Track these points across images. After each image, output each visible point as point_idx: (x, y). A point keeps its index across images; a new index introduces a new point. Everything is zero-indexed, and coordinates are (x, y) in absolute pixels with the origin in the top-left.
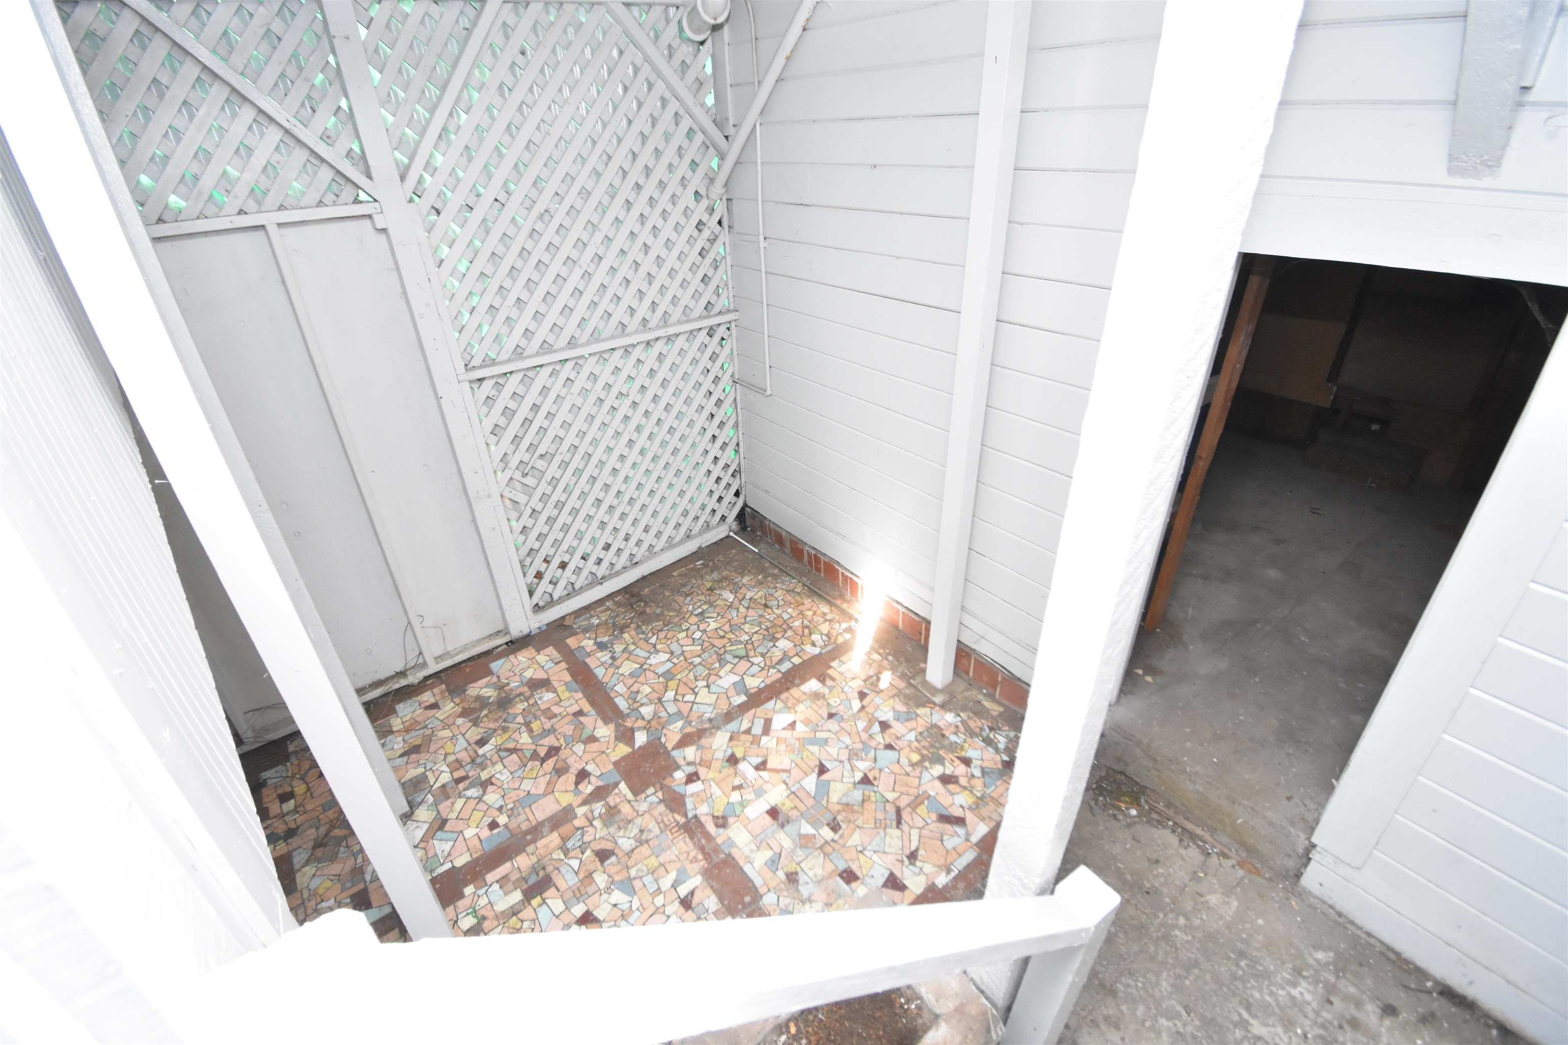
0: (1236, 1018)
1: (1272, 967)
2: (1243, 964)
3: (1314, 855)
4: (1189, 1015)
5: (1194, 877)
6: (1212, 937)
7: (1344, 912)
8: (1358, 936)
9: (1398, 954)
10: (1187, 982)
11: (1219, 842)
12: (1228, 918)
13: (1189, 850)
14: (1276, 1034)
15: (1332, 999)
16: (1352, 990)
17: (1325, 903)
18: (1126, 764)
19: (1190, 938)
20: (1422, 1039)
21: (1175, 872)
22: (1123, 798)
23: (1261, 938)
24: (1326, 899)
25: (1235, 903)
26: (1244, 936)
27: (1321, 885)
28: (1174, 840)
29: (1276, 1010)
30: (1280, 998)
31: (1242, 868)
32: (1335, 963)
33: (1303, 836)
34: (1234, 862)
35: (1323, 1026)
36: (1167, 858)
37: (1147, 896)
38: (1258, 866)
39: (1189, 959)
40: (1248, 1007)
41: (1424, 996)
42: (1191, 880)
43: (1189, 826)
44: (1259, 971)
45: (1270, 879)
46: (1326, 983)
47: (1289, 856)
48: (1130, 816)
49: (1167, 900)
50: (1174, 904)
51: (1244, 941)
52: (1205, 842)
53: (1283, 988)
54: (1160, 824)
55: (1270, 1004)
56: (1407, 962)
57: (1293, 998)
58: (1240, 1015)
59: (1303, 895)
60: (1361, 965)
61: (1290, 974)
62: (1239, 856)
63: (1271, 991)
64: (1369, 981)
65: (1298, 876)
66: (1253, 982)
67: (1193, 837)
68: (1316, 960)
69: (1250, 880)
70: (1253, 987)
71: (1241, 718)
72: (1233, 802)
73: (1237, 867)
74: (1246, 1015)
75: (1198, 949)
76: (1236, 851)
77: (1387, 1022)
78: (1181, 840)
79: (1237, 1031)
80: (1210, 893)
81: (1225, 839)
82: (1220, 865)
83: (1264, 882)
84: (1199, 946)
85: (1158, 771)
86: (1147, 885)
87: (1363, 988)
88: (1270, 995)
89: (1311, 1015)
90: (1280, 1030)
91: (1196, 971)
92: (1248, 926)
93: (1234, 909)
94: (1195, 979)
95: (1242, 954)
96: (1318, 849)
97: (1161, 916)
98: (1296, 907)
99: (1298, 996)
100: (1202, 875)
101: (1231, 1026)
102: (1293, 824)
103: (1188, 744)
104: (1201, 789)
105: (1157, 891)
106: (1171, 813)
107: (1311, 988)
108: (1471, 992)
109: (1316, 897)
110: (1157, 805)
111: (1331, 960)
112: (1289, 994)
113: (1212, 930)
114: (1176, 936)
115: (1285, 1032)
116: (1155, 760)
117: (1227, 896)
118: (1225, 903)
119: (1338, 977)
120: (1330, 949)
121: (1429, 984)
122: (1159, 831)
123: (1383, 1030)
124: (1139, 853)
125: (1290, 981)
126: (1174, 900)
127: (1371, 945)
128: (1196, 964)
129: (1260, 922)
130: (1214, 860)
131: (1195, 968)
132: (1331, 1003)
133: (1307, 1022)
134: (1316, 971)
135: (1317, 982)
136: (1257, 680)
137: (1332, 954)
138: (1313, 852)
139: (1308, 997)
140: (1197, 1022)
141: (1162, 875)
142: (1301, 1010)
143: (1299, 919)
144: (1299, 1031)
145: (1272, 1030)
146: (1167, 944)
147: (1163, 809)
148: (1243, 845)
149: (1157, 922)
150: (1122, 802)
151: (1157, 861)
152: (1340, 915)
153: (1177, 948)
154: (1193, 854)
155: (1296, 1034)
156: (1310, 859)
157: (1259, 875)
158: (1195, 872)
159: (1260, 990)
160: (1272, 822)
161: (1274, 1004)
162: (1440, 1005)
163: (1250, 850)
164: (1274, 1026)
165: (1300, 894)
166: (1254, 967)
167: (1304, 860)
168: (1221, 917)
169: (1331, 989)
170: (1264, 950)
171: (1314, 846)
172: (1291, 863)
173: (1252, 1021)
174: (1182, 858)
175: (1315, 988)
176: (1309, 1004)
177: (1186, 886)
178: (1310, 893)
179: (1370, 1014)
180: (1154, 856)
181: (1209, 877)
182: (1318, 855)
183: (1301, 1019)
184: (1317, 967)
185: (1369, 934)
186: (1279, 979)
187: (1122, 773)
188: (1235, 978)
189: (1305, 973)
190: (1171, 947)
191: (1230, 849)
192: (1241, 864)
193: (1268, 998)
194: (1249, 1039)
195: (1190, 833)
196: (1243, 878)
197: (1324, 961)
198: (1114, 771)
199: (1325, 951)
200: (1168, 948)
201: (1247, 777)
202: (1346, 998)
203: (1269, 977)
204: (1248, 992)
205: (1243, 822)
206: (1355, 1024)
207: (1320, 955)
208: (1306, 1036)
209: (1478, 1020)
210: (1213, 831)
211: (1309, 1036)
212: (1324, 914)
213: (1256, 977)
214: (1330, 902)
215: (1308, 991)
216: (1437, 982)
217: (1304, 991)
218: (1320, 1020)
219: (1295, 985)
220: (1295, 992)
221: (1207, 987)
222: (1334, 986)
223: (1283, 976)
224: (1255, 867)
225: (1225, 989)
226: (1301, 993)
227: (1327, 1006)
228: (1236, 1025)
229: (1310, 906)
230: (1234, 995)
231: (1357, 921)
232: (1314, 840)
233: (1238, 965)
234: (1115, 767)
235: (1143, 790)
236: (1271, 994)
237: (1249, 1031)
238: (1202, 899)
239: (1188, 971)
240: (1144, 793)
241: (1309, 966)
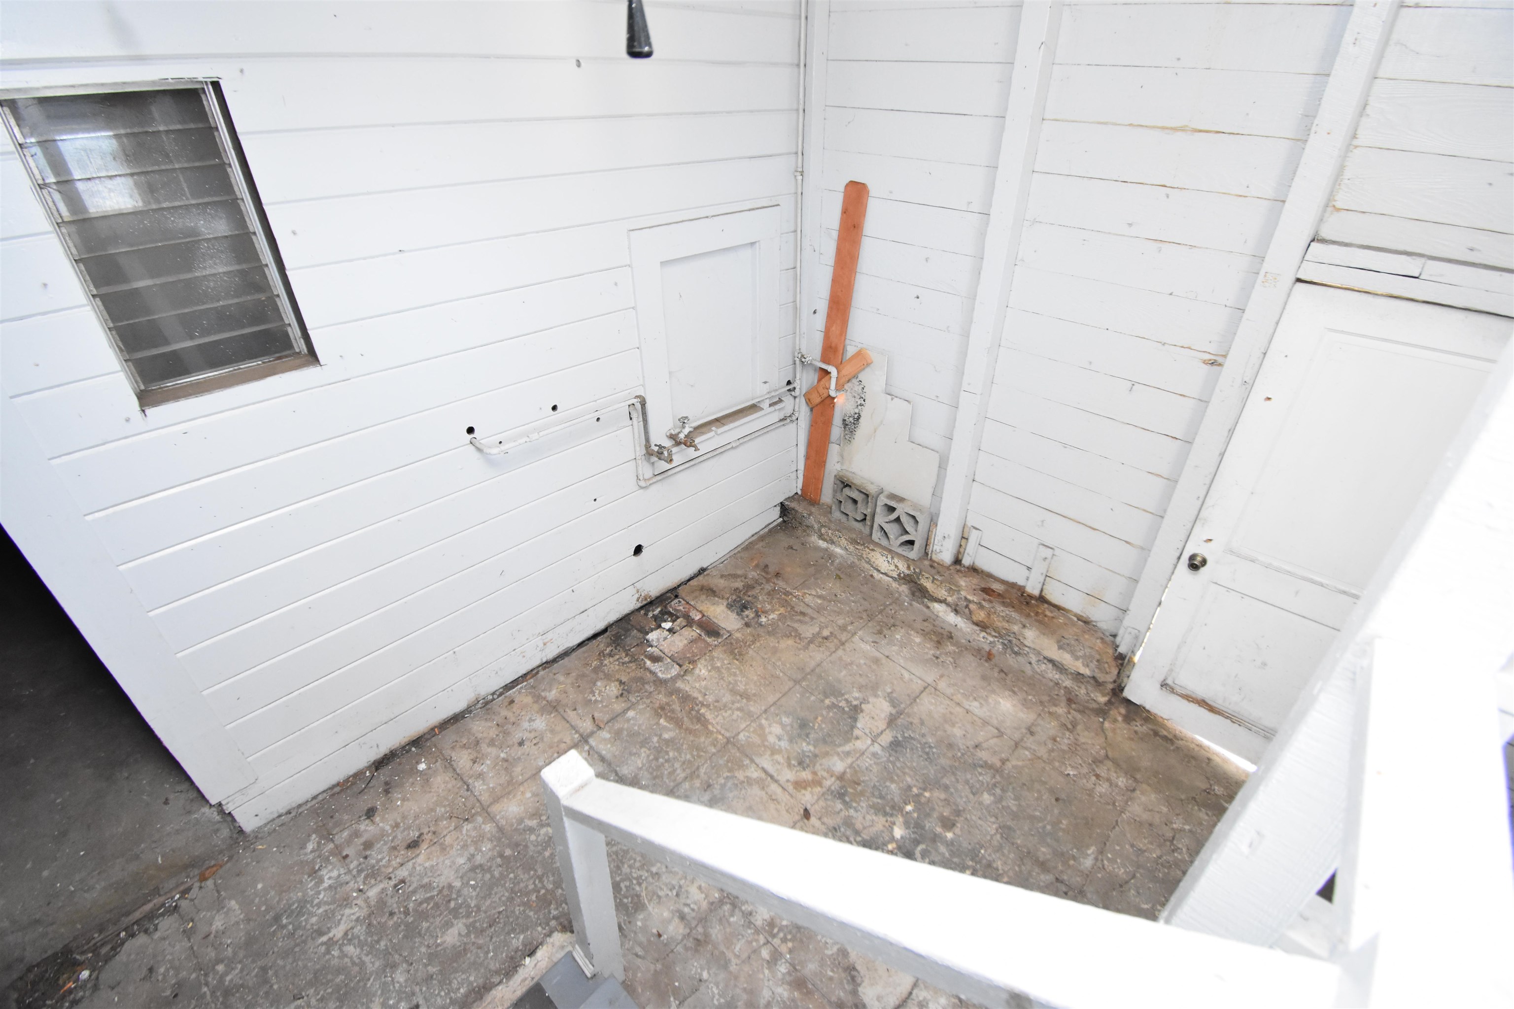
0: (323, 949)
1: (300, 894)
2: (285, 921)
3: (228, 808)
4: (303, 998)
5: (188, 934)
6: (250, 941)
7: (289, 807)
8: (311, 807)
9: (338, 784)
10: (275, 987)
11: (171, 890)
12: (242, 916)
13: (159, 927)
14: (349, 916)
15: (344, 854)
16: (345, 834)
17: (274, 819)
18: (21, 960)
19: (239, 966)
20: (398, 799)
21: (172, 954)
22: (61, 982)
23: (273, 893)
24: (271, 817)
25: (233, 903)
26: (263, 908)
27: (256, 815)
28: (141, 939)
29: (332, 907)
30: (325, 899)
31: (205, 879)
32: (322, 837)
33: (206, 810)
34: (197, 885)
35: (360, 872)
36: (155, 956)
37: (180, 997)
38: (213, 863)
39: (256, 976)
40: (321, 933)
41: (373, 782)
42: (189, 940)
43: (137, 915)
44: (297, 908)
45: (231, 858)
46: (332, 853)
47: (218, 830)
48: (86, 981)
49: (194, 976)
50: (201, 969)
51: (267, 911)
52: (163, 905)
53: (319, 893)
54: (116, 948)
55: (326, 911)
56: (347, 780)
57: (330, 886)
58: (322, 944)
59: (257, 835)
60: (332, 817)
61: (311, 881)
62: (194, 877)
63: (316, 905)
64: (346, 817)
65: (241, 831)
66: (303, 919)
67: (151, 916)
68: (312, 852)
69: (220, 878)
70: (306, 920)
71: (58, 801)
72: (137, 857)
73: (203, 885)
74: (324, 939)
75: (253, 961)
76: (187, 877)
77: (377, 819)
78: (146, 931)
79: (333, 952)
80: (211, 925)
81: (172, 883)
82: (192, 900)
83: (229, 865)
84: (250, 960)
85: (52, 924)
86: (168, 993)
87: (348, 825)
88: (319, 908)
89: (348, 878)
90: (347, 911)
91: (270, 973)
92: (257, 900)
93: (237, 907)
94: (277, 977)
95: (277, 918)
96: (223, 803)
97: (205, 989)
98: (265, 846)
99: (330, 882)
100: (191, 924)
101: (327, 957)
102: (189, 812)
103: (45, 873)
104: (103, 884)
105: (180, 984)
106: (111, 929)
107: (330, 867)
108: (383, 750)
109: (266, 825)
110: (93, 942)
111: (317, 839)
112: (325, 890)
113: (243, 938)
114: (231, 980)
115: (351, 907)
116: (37, 922)
117: (223, 908)
118: (227, 913)
119: (332, 840)
120: (309, 836)
121: (368, 774)
122: (122, 952)
123: (381, 825)
124: (131, 989)
125: (316, 883)
126: (199, 968)
127: (323, 800)
128: (264, 969)
129: (260, 886)
130: (184, 904)
131: (267, 973)
132: (347, 856)
133: (352, 884)
134: (319, 856)
135: (327, 859)
136: (32, 761)
137: (314, 836)
138: (225, 808)
139: (335, 873)
140: (312, 991)
141: (167, 970)
142: (341, 885)
143: (275, 849)
144: (355, 894)
145: (344, 918)
146: (233, 995)
147: (102, 936)
148: (186, 867)
149: (208, 997)
150: (64, 984)
151: (151, 970)
152: (289, 812)
153: (242, 986)
154: (167, 925)
155: (356, 898)
156: (230, 813)
157: (221, 866)
158: (184, 931)
159: (312, 914)
160: (177, 830)
161: (327, 907)
162: (383, 775)
163: (193, 863)
164: (343, 915)
165: (256, 837)
166: (292, 912)
167: (229, 819)
168: (237, 923)
169: (338, 850)
170: (284, 894)
171: (220, 804)
172: (225, 832)
173: (331, 935)
174: (164, 939)
175: (331, 863)
176: (339, 875)
177: (192, 948)
178: (260, 828)
179: (367, 829)
180: (144, 971)
181: (196, 919)
182: (228, 805)
183: (347, 888)
184: (317, 854)
185: (314, 798)
186: (311, 893)
187: (29, 970)
188: (293, 934)
189: (317, 868)
190: (238, 991)
191: (183, 883)
192: (203, 878)
193: (321, 910)
194: (343, 944)
195: (145, 916)
196: (215, 884)
197: (316, 845)
198: (21, 978)
199: (309, 841)
200: (237, 995)
201: (120, 830)
202: (349, 842)
203: (306, 901)
204: (308, 927)
205: (162, 857)
206: (368, 845)
207: (310, 846)
208: (361, 891)
209: (402, 755)
210: (156, 891)
211: (361, 887)
212: (282, 825)
213: (300, 913)
214: (276, 815)
215: (331, 871)
216: (368, 768)
217: (330, 874)
218: (355, 872)
219: (321, 881)
220: (327, 883)
221: (288, 968)
222: (336, 847)
223: (310, 888)
224: (213, 866)
225: (297, 949)
226: (330, 878)
227: (348, 860)
228: (328, 952)
229: (269, 834)
230: (305, 942)
231: (300, 802)
232: (213, 801)
233: (284, 927)
234: (15, 976)
235: (67, 951)
236: (319, 906)
237: (337, 941)
238: (212, 936)
239: (266, 981)
240: (71, 952)
241: (313, 861)
